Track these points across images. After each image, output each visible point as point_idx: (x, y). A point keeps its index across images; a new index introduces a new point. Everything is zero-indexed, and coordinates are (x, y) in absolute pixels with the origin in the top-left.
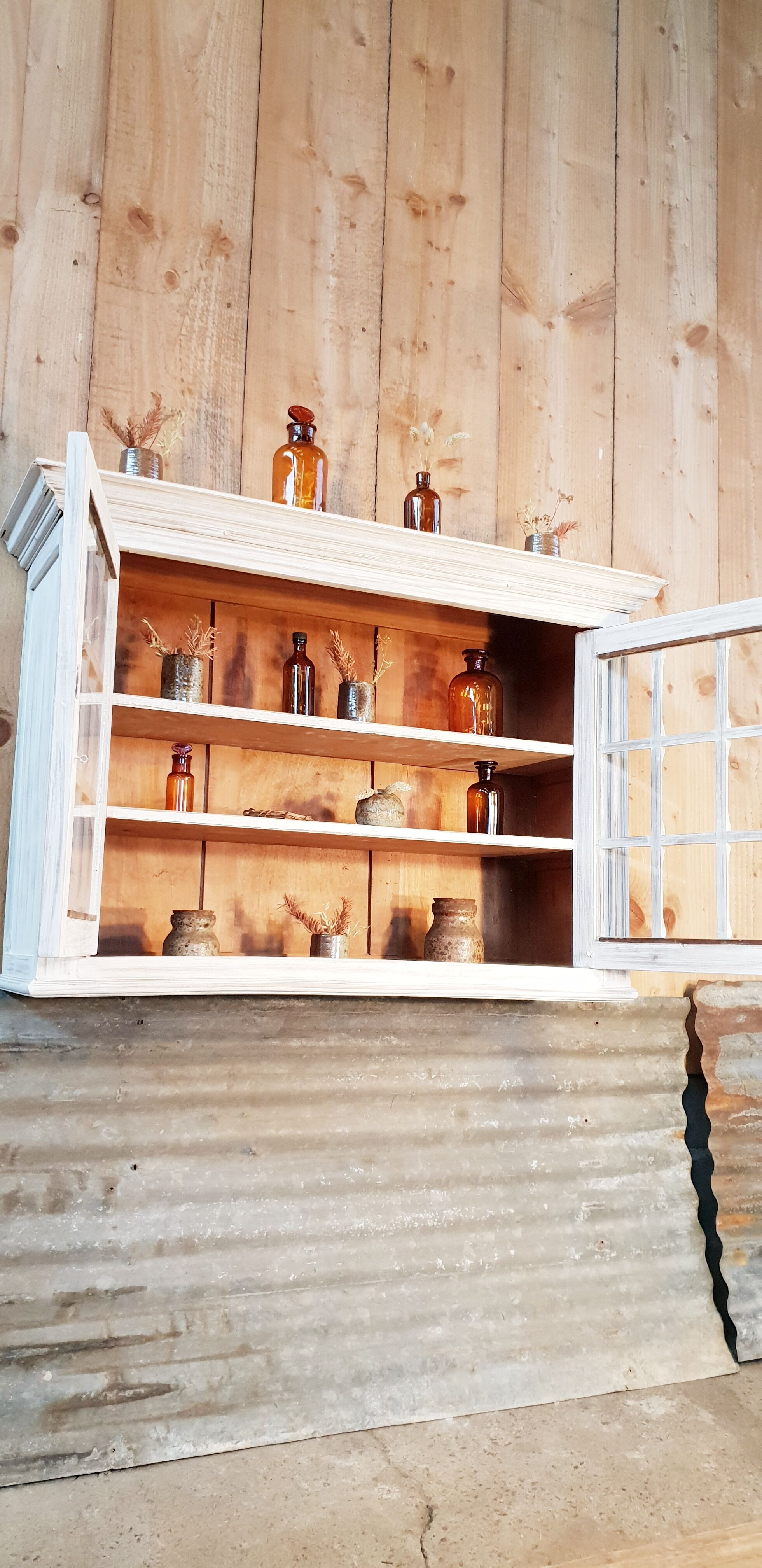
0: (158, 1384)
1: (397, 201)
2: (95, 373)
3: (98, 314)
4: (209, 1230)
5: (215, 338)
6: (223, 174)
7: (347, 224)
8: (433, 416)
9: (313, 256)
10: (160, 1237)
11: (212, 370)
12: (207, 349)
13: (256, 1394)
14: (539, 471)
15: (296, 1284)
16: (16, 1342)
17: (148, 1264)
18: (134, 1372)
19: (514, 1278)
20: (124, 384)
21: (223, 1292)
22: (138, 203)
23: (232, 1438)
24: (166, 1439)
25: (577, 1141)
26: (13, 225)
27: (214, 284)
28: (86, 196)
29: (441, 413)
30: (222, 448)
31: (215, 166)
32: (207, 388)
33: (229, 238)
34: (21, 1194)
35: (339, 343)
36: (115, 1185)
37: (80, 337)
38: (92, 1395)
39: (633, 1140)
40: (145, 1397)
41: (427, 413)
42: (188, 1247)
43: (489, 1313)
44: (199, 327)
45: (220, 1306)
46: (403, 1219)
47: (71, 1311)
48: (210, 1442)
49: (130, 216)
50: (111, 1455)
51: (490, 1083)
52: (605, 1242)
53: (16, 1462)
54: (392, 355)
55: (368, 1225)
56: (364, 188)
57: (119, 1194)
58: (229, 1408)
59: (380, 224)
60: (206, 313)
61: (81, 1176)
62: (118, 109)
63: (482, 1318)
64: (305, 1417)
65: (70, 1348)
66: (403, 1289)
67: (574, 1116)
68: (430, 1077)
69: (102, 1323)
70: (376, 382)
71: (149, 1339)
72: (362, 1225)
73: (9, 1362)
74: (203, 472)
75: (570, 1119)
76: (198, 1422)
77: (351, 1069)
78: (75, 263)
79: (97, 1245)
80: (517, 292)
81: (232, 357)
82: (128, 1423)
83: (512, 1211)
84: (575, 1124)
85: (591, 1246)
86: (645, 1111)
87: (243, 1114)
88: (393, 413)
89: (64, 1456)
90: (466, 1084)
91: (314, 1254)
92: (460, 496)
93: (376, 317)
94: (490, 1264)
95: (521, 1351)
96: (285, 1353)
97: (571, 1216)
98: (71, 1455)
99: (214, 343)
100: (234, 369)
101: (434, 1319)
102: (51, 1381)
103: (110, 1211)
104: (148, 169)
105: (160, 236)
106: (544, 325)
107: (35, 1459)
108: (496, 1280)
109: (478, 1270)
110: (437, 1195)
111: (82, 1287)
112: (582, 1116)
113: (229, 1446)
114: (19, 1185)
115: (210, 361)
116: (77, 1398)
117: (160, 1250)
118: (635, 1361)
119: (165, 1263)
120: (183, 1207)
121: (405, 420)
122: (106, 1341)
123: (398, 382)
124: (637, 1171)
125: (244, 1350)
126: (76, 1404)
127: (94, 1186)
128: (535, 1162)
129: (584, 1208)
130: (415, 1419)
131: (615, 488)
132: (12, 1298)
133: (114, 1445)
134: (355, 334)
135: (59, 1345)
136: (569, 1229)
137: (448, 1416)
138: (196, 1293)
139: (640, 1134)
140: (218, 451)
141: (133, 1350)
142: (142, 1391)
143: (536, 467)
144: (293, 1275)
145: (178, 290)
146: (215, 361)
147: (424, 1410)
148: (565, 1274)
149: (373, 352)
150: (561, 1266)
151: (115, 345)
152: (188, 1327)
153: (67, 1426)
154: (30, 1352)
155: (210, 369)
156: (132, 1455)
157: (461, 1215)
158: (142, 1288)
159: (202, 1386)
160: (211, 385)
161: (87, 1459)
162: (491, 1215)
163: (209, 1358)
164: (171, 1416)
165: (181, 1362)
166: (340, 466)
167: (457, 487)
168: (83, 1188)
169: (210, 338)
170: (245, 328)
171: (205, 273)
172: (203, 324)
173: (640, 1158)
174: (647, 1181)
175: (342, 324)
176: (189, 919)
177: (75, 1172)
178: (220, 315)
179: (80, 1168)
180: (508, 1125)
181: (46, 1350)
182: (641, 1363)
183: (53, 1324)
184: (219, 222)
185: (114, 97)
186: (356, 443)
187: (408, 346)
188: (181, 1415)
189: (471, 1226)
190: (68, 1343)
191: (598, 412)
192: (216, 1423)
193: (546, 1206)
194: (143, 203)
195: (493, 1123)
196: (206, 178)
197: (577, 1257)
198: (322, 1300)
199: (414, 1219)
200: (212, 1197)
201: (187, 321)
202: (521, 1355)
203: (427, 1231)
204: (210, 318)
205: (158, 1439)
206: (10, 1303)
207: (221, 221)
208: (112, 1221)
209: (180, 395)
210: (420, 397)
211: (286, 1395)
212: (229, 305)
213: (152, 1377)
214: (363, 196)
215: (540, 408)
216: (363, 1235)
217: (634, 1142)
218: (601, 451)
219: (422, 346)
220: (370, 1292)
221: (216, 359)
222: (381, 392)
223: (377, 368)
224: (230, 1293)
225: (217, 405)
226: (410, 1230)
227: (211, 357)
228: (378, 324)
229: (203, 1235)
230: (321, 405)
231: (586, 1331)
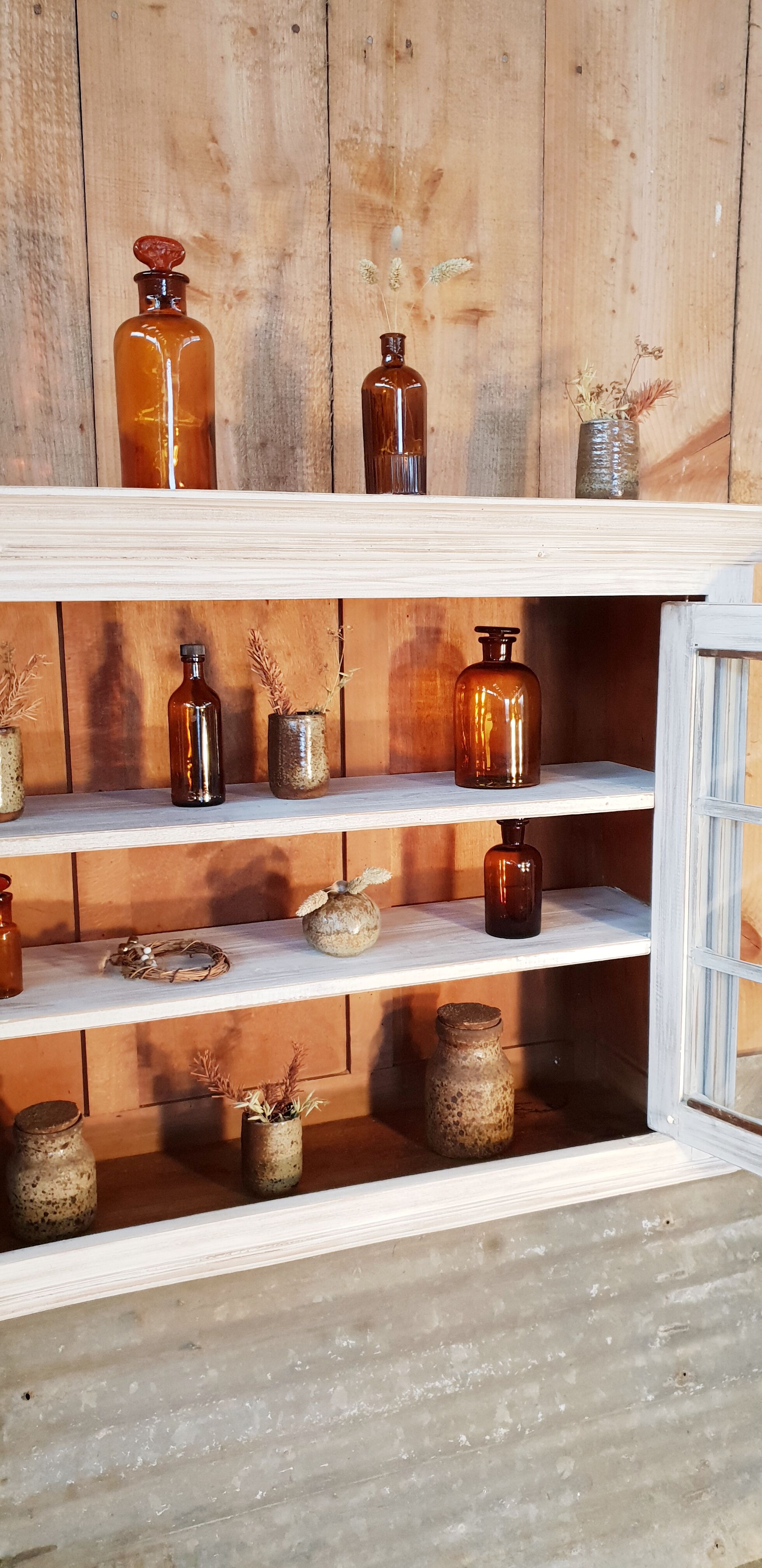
4: (140, 1458)
5: (18, 82)
8: (426, 183)
10: (68, 1481)
11: (20, 147)
14: (613, 260)
15: (265, 1501)
17: (60, 1511)
19: (565, 1438)
21: (166, 1528)
25: (654, 1248)
29: (441, 175)
30: (53, 295)
32: (14, 185)
35: (250, 62)
39: (732, 1232)
41: (414, 178)
42: (112, 1482)
43: (528, 1495)
45: (163, 1545)
46: (412, 1392)
52: (689, 1374)
54: (350, 74)
55: (363, 1410)
57: (5, 1435)
63: (520, 1502)
66: (414, 1478)
67: (651, 1218)
70: (323, 132)
72: (355, 1411)
74: (23, 346)
75: (646, 1224)
81: (54, 117)
83: (563, 1355)
84: (653, 1229)
85: (670, 1382)
86: (750, 1192)
87: (179, 1301)
88: (355, 187)
91: (291, 1457)
92: (476, 322)
94: (531, 1428)
95: (571, 1545)
97: (643, 1343)
99: (17, 92)
100: (61, 138)
101: (456, 1516)
108: (540, 1445)
109: (515, 1437)
110: (461, 1352)
112: (662, 1217)
115: (14, 131)
117: (73, 1493)
118: (723, 1529)
119: (84, 1506)
120: (102, 1434)
121: (377, 198)
123: (362, 127)
124: (735, 1272)
128: (596, 1286)
129: (661, 1334)
131: (741, 274)
134: (279, 41)
136: (640, 1361)
138: (124, 1538)
139: (742, 1222)
140: (46, 302)
143: (607, 251)
144: (260, 1493)
146: (23, 129)
148: (633, 1421)
149: (314, 72)
150: (629, 1411)
155: (15, 145)
157: (493, 1373)
158: (49, 1547)
160: (21, 177)
162: (533, 1365)
166: (266, 297)
167: (472, 307)
169: (10, 82)
170: (74, 55)
173: (740, 1256)
174: (749, 1281)
175: (254, 22)
178: (23, 32)
180: (557, 1249)
182: (732, 1530)
186: (291, 251)
187: (377, 53)
189: (508, 1381)
191: (715, 136)
193: (609, 1340)
195: (537, 1250)
197: (650, 1398)
198: (303, 1514)
199: (428, 1391)
200: (141, 1414)
202: (572, 1549)
203: (445, 1399)
204: (5, 42)
210: (403, 150)
212: (38, 10)
215: (616, 143)
216: (357, 1422)
217: (733, 1232)
218: (719, 208)
219: (403, 49)
220: (368, 1491)
221: (24, 124)
222: (333, 149)
223: (324, 104)
224: (176, 1528)
225: (35, 215)
226: (424, 1403)
227: (15, 122)
228: (321, 13)
229: (133, 1466)
230: (225, 189)
231: (660, 1498)
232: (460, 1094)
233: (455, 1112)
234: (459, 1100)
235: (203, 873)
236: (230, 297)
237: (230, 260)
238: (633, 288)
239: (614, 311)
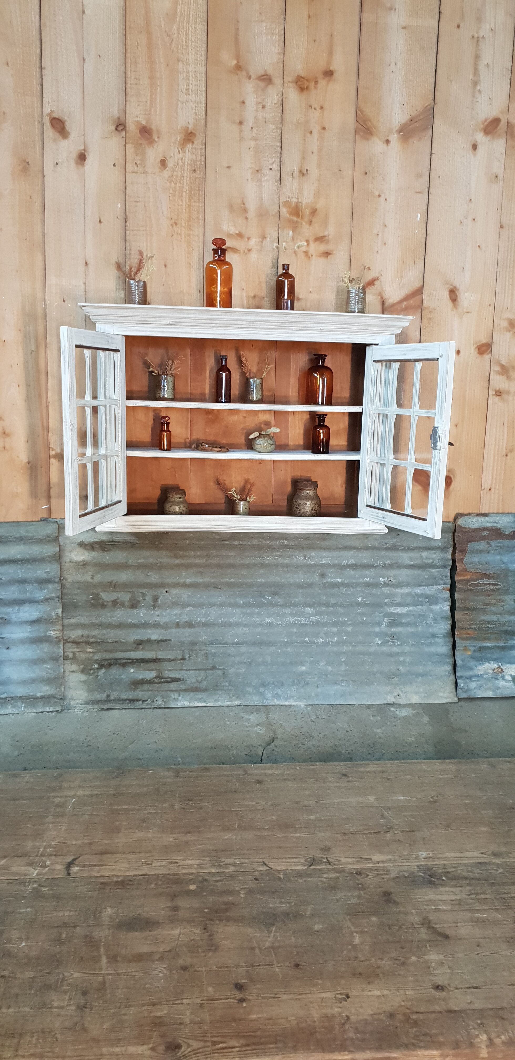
0: (175, 678)
1: (290, 84)
2: (128, 224)
3: (127, 191)
4: (199, 619)
5: (188, 192)
6: (189, 95)
7: (261, 106)
8: (311, 213)
9: (241, 131)
10: (177, 620)
11: (187, 209)
12: (184, 199)
13: (217, 686)
14: (378, 235)
15: (238, 643)
16: (119, 657)
17: (173, 630)
18: (166, 672)
19: (345, 649)
20: (142, 227)
21: (206, 644)
22: (144, 123)
23: (205, 702)
24: (178, 699)
25: (386, 590)
26: (83, 152)
27: (186, 160)
28: (117, 126)
29: (317, 210)
31: (184, 91)
32: (185, 220)
33: (194, 132)
34: (118, 601)
35: (256, 180)
36: (158, 599)
37: (119, 205)
38: (149, 679)
39: (418, 590)
40: (170, 682)
41: (307, 212)
42: (190, 625)
43: (329, 663)
44: (179, 187)
45: (204, 649)
46: (290, 620)
47: (141, 647)
48: (196, 702)
49: (140, 132)
50: (156, 702)
51: (336, 562)
52: (395, 637)
53: (119, 700)
54: (288, 180)
55: (272, 621)
56: (270, 81)
57: (159, 602)
58: (205, 690)
59: (280, 102)
60: (182, 178)
61: (144, 594)
62: (131, 71)
63: (325, 665)
64: (237, 697)
65: (140, 661)
66: (289, 649)
67: (383, 578)
68: (305, 558)
69: (155, 652)
70: (278, 199)
71: (172, 660)
72: (270, 621)
73: (116, 664)
75: (381, 579)
76: (192, 694)
77: (265, 554)
78: (114, 165)
79: (150, 622)
80: (366, 125)
81: (197, 201)
82: (163, 691)
83: (346, 619)
84: (384, 581)
85: (387, 638)
86: (426, 577)
88: (288, 216)
89: (137, 700)
90: (324, 562)
91: (247, 631)
92: (327, 257)
93: (278, 160)
94: (333, 642)
96: (232, 670)
97: (379, 624)
98: (140, 700)
99: (187, 195)
100: (199, 206)
101: (302, 664)
102: (133, 672)
103: (156, 609)
104: (149, 102)
105: (156, 139)
106: (384, 143)
107: (126, 700)
108: (335, 649)
109: (326, 644)
110: (308, 610)
111: (145, 638)
112: (388, 578)
113: (204, 704)
114: (118, 597)
115: (186, 205)
116: (143, 680)
117: (178, 625)
118: (402, 691)
119: (181, 631)
120: (188, 609)
121: (295, 219)
122: (155, 659)
123: (290, 197)
124: (418, 605)
125: (213, 668)
126: (142, 682)
127: (149, 598)
128: (361, 598)
129: (386, 621)
130: (287, 703)
131: (427, 237)
132: (117, 640)
133: (157, 699)
134: (265, 173)
135: (136, 659)
136: (377, 629)
137: (302, 704)
138: (193, 644)
139: (422, 588)
141: (165, 664)
142: (169, 680)
143: (376, 232)
144: (237, 639)
145: (167, 169)
146: (188, 205)
147: (291, 700)
148: (371, 649)
149: (276, 182)
150: (370, 646)
151: (136, 206)
152: (189, 657)
153: (138, 690)
154: (124, 661)
155: (185, 210)
156: (164, 703)
157: (320, 620)
158: (170, 640)
159: (194, 680)
160: (187, 218)
161: (146, 702)
162: (335, 620)
163: (199, 670)
164: (181, 690)
165: (187, 670)
167: (326, 251)
168: (144, 599)
169: (185, 192)
170: (204, 182)
171: (181, 155)
172: (181, 185)
173: (420, 599)
174: (424, 610)
175: (257, 169)
177: (141, 592)
178: (190, 178)
179: (143, 591)
180: (346, 581)
181: (130, 661)
182: (406, 692)
183: (134, 651)
184: (187, 123)
185: (129, 64)
186: (266, 236)
187: (296, 174)
188: (185, 690)
189: (325, 625)
190: (140, 659)
191: (418, 191)
192: (199, 695)
193: (365, 618)
194: (146, 123)
195: (338, 580)
196: (180, 99)
197: (379, 642)
198: (250, 651)
199: (295, 620)
200: (201, 605)
201: (173, 185)
202: (342, 682)
203: (302, 625)
204: (185, 181)
205: (175, 698)
206: (116, 642)
207: (189, 123)
208: (157, 613)
209: (171, 227)
210: (304, 203)
211: (230, 687)
212: (195, 171)
213: (173, 675)
214: (270, 86)
215: (379, 196)
216: (270, 625)
217: (419, 591)
218: (419, 215)
219: (305, 172)
220: (272, 649)
221: (189, 203)
222: (281, 204)
223: (279, 191)
224: (208, 645)
225: (190, 229)
226: (293, 625)
227: (186, 203)
228: (279, 164)
229: (196, 621)
230: (247, 218)
231: (378, 675)
233: (297, 507)
236: (246, 251)
237: (247, 240)
238: (385, 244)
239: (378, 252)
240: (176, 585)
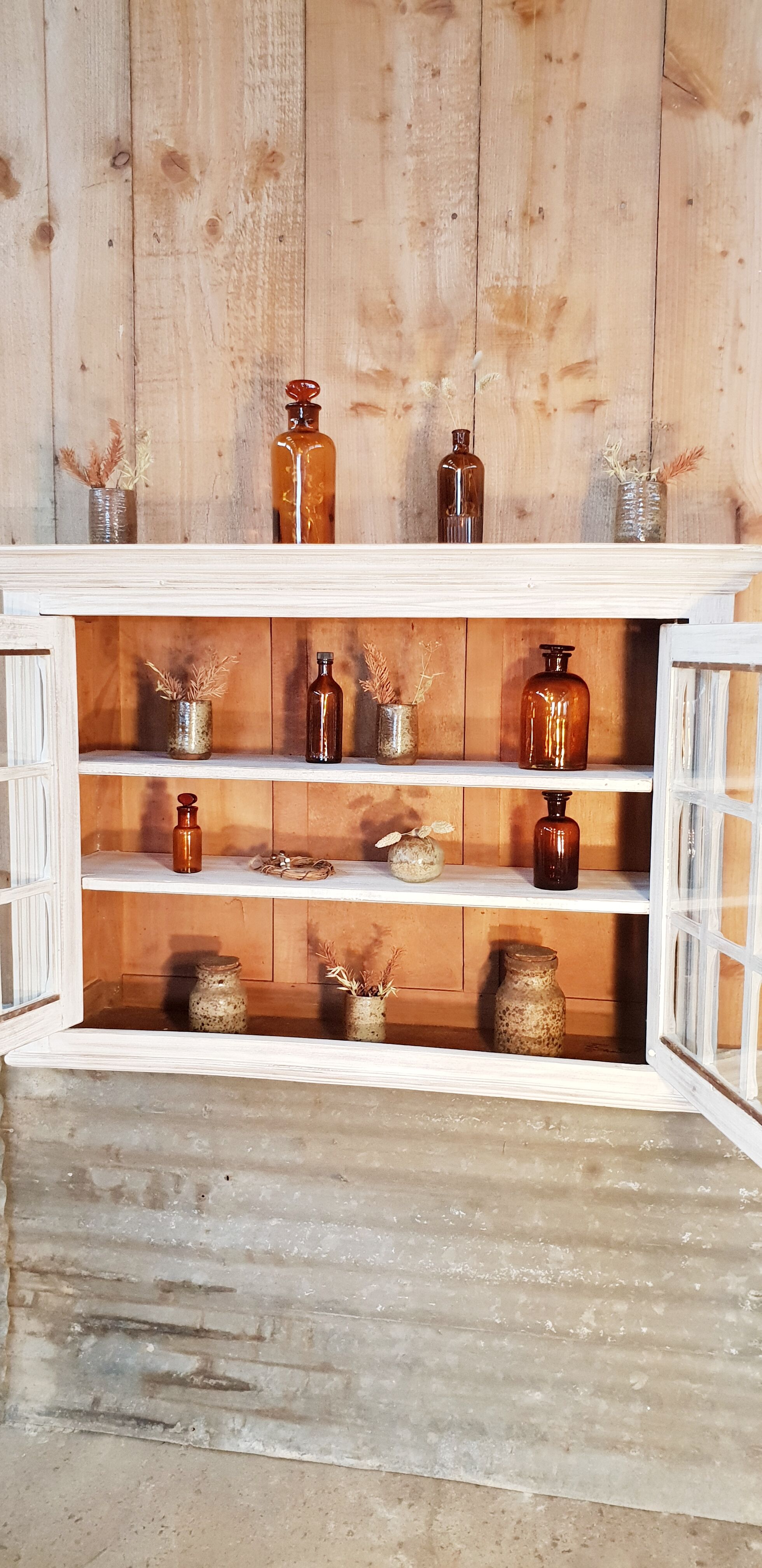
0: (239, 1381)
1: (499, 11)
2: (139, 366)
3: (138, 297)
4: (296, 1249)
5: (267, 286)
6: (267, 67)
7: (428, 73)
8: (554, 308)
9: (384, 137)
10: (248, 1247)
11: (266, 327)
12: (258, 303)
13: (330, 1413)
14: (721, 348)
15: (384, 1315)
16: (125, 1314)
17: (242, 1267)
18: (222, 1362)
19: (644, 1358)
20: (169, 371)
21: (311, 1309)
22: (171, 144)
23: (298, 1449)
24: (239, 1431)
26: (47, 221)
27: (263, 216)
28: (115, 158)
29: (566, 301)
30: (281, 420)
31: (256, 61)
32: (261, 351)
33: (278, 150)
34: (123, 1189)
35: (421, 245)
36: (207, 1193)
37: (121, 329)
38: (182, 1375)
40: (226, 1389)
41: (543, 307)
42: (276, 1259)
43: (599, 1391)
44: (248, 277)
45: (308, 1319)
46: (509, 1271)
47: (171, 1296)
48: (277, 1446)
49: (164, 165)
50: (191, 1433)
51: (625, 1141)
53: (115, 1417)
54: (495, 238)
55: (467, 1271)
56: (451, 11)
57: (210, 1201)
58: (301, 1419)
59: (475, 55)
60: (255, 258)
61: (178, 1179)
62: (141, 32)
63: (592, 1395)
64: (372, 1449)
65: (166, 1329)
66: (505, 1342)
67: (749, 1189)
68: (547, 1127)
69: (199, 1313)
70: (473, 284)
71: (236, 1338)
72: (461, 1269)
73: (117, 1329)
74: (261, 455)
76: (272, 1424)
77: (450, 1109)
78: (111, 243)
79: (190, 1244)
80: (690, 84)
81: (288, 304)
82: (212, 1407)
83: (650, 1284)
84: (750, 1198)
87: (334, 1141)
88: (496, 320)
89: (153, 1422)
90: (593, 1140)
91: (408, 1289)
92: (594, 410)
93: (471, 194)
94: (613, 1338)
95: (630, 1444)
96: (366, 1381)
97: (733, 1303)
98: (158, 1423)
99: (266, 293)
100: (291, 317)
101: (535, 1383)
102: (153, 1353)
103: (204, 1215)
104: (180, 97)
105: (198, 178)
106: (734, 122)
107: (130, 1418)
108: (620, 1355)
109: (597, 1340)
110: (557, 1252)
111: (179, 1278)
113: (295, 1455)
114: (123, 1181)
115: (263, 317)
116: (169, 1374)
117: (250, 1257)
119: (258, 1270)
120: (274, 1222)
121: (513, 326)
122: (197, 1331)
123: (502, 276)
125: (326, 1368)
126: (167, 1380)
127: (188, 1190)
128: (688, 1234)
129: (751, 1297)
130: (490, 1483)
132: (121, 1276)
133: (195, 1424)
134: (442, 227)
135: (159, 1325)
136: (730, 1317)
137: (527, 1492)
138: (283, 1303)
140: (276, 424)
141: (220, 1343)
142: (224, 1383)
143: (716, 342)
144: (380, 1306)
145: (222, 239)
146: (268, 316)
147: (500, 1477)
148: (716, 1367)
149: (467, 243)
150: (711, 1357)
151: (157, 328)
152: (272, 1334)
153: (161, 1396)
154: (134, 1325)
155: (262, 327)
156: (208, 1438)
157: (582, 1278)
158: (231, 1290)
159: (278, 1393)
160: (265, 346)
161: (171, 1430)
162: (622, 1284)
163: (292, 1366)
164: (250, 1411)
165: (267, 1364)
166: (426, 407)
167: (590, 398)
168: (178, 1192)
169: (261, 287)
170: (302, 262)
171: (250, 208)
172: (253, 273)
175: (423, 218)
176: (203, 975)
177: (174, 1175)
178: (272, 255)
179: (179, 1172)
180: (651, 1190)
181: (147, 1327)
183: (158, 1304)
184: (264, 134)
185: (136, 19)
186: (446, 372)
187: (515, 221)
188: (258, 1412)
189: (597, 1291)
190: (166, 1325)
192: (289, 1430)
193: (698, 1286)
194: (176, 143)
195: (631, 1185)
196: (247, 80)
197: (734, 1351)
198: (413, 1336)
199: (524, 1274)
200: (302, 1217)
201: (234, 273)
202: (631, 1448)
203: (538, 1287)
204: (260, 262)
205: (233, 1430)
206: (119, 1280)
207: (267, 132)
208: (206, 1225)
209: (231, 369)
210: (534, 287)
211: (359, 1422)
212: (281, 239)
213: (235, 1372)
214: (451, 23)
215: (724, 254)
216: (462, 1280)
219: (536, 215)
220: (466, 1338)
221: (269, 312)
222: (479, 295)
223: (474, 265)
224: (317, 1310)
225: (272, 369)
226: (519, 1284)
227: (263, 311)
228: (474, 202)
229: (290, 1252)
230: (399, 335)
231: (726, 1441)
232: (508, 1009)
233: (505, 1023)
234: (507, 1013)
235: (359, 822)
236: (400, 411)
237: (400, 383)
238: (740, 369)
239: (722, 390)
240: (248, 1165)
